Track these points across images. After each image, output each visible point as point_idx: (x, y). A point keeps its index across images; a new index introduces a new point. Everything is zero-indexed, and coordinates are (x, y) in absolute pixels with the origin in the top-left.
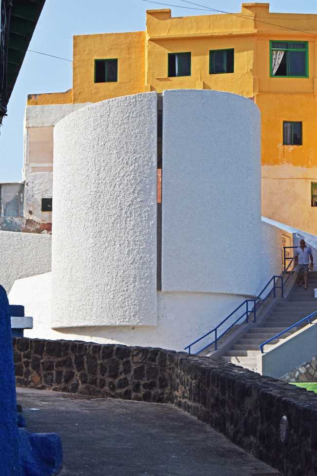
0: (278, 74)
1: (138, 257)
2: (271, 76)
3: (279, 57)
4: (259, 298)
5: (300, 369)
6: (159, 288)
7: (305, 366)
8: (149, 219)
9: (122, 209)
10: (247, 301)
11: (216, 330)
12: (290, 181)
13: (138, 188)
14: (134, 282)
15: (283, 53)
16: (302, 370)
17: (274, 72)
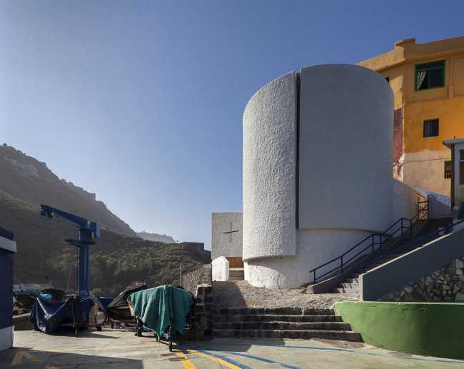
0: (421, 88)
1: (282, 203)
2: (416, 90)
3: (422, 76)
4: (391, 236)
5: (406, 289)
6: (297, 226)
7: (412, 286)
8: (289, 174)
9: (271, 169)
10: (373, 235)
11: (341, 257)
12: (429, 162)
13: (282, 150)
14: (279, 223)
15: (425, 72)
16: (409, 290)
17: (418, 87)
